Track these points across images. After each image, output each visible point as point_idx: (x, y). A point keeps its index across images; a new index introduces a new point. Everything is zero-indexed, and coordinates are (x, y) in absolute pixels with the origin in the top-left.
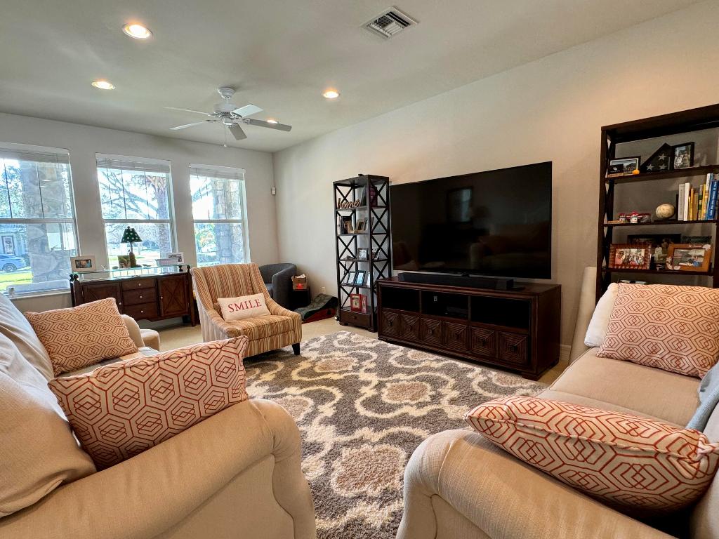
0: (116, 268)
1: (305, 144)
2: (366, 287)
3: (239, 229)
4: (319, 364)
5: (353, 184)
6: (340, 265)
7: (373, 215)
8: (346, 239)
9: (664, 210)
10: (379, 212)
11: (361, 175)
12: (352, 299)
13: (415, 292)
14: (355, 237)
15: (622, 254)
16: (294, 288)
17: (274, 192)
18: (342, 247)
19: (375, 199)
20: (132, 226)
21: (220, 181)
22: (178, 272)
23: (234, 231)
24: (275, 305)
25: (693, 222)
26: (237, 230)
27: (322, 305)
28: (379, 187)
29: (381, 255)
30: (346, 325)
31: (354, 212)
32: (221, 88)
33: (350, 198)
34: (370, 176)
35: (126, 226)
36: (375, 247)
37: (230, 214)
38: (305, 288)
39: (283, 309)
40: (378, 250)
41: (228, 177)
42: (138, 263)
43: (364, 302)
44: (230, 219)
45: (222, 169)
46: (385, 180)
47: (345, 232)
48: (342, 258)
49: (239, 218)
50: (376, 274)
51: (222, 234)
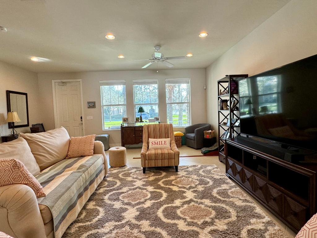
6: (220, 127)
11: (227, 76)
16: (205, 137)
17: (205, 88)
24: (173, 145)
30: (221, 161)
34: (231, 76)
39: (175, 148)
48: (222, 123)
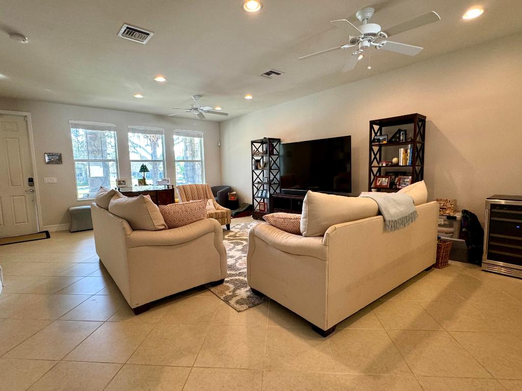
0: (136, 185)
1: (237, 118)
2: (267, 198)
3: (199, 165)
4: (239, 233)
5: (262, 142)
6: (254, 187)
7: (271, 159)
8: (258, 172)
9: (395, 160)
10: (274, 157)
11: (265, 138)
12: (260, 205)
13: (288, 200)
14: (263, 171)
15: (379, 180)
16: (229, 199)
18: (255, 177)
19: (273, 151)
21: (188, 138)
22: (167, 188)
23: (196, 167)
24: (218, 205)
25: (404, 166)
26: (198, 166)
27: (245, 208)
28: (275, 144)
29: (275, 181)
30: (257, 219)
31: (263, 157)
32: (194, 96)
33: (260, 150)
34: (269, 139)
35: (141, 163)
36: (272, 177)
37: (194, 156)
38: (235, 199)
39: (222, 207)
40: (274, 178)
41: (194, 136)
42: (147, 183)
43: (266, 207)
44: (194, 159)
45: (190, 131)
46: (279, 140)
47: (257, 168)
48: (255, 182)
49: (200, 159)
50: (272, 191)
51: (189, 168)
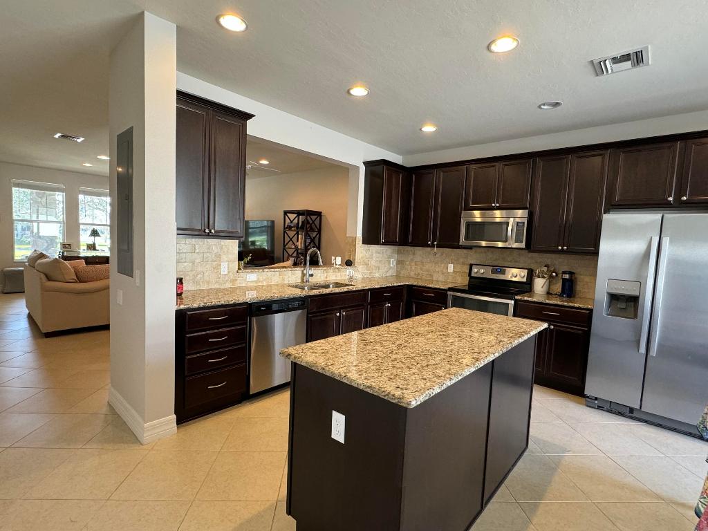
0: (84, 250)
20: (96, 228)
35: (92, 227)
42: (97, 248)
